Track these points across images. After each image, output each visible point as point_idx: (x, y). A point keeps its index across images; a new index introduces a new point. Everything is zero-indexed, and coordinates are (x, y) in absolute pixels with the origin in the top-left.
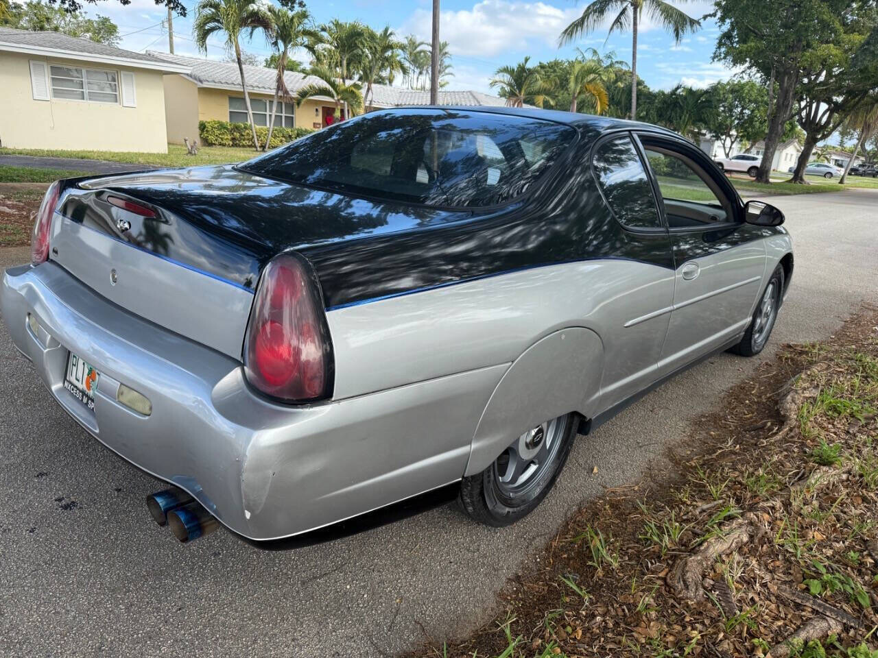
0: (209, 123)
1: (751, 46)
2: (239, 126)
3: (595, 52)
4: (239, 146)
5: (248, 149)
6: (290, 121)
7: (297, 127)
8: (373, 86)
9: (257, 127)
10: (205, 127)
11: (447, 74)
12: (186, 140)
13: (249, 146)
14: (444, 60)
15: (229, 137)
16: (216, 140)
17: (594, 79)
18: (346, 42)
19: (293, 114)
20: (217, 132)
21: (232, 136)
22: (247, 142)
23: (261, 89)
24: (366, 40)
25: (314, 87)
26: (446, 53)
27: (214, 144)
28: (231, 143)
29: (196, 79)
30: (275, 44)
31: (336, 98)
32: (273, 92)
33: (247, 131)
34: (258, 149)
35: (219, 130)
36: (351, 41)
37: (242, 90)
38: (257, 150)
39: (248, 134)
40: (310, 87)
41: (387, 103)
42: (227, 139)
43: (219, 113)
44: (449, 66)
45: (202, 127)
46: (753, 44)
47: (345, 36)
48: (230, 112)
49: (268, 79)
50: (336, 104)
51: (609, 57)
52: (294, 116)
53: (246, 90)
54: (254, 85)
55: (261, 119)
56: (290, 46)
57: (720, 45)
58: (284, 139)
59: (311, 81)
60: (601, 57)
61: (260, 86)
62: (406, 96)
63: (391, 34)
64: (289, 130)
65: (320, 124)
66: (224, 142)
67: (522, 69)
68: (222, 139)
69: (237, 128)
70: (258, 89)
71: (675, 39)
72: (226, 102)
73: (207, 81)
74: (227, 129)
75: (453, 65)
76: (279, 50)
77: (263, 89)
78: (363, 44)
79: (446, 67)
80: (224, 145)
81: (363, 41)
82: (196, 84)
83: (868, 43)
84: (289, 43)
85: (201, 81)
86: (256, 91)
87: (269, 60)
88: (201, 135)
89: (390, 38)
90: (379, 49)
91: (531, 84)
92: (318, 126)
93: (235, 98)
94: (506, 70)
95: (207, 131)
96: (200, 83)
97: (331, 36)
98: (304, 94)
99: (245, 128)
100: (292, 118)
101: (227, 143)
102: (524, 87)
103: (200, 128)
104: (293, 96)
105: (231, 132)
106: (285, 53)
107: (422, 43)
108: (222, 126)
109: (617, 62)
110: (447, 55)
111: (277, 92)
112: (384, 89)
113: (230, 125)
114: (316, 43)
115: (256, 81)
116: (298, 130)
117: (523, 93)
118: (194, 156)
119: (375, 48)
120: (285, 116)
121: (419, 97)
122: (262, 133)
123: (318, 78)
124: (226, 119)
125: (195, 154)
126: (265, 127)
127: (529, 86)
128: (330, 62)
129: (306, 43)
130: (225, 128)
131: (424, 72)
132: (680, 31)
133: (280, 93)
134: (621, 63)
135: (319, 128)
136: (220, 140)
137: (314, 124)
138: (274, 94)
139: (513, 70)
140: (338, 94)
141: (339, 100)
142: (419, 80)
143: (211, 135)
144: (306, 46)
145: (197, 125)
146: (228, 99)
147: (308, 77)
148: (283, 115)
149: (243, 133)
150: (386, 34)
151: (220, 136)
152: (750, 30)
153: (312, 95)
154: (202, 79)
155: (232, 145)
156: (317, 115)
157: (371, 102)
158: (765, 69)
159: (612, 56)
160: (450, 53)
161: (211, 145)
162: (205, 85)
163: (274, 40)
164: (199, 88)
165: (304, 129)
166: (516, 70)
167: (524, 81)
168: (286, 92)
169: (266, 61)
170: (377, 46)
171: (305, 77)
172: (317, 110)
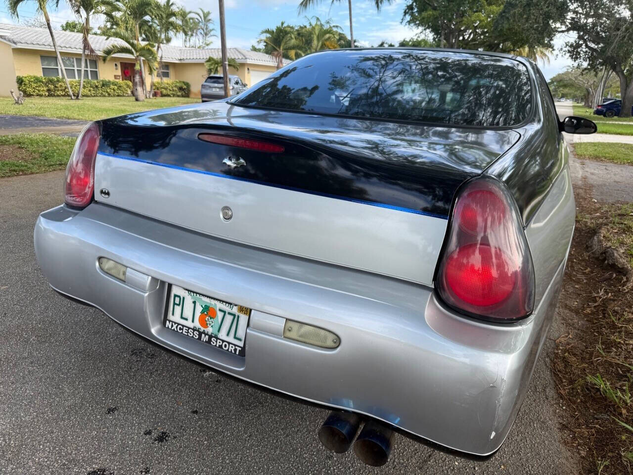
0: (26, 78)
1: (430, 14)
2: (53, 80)
3: (318, 19)
4: (54, 96)
5: (62, 98)
6: (95, 74)
7: (101, 79)
8: (161, 45)
9: (69, 80)
10: (22, 81)
11: (211, 36)
12: (12, 92)
13: (64, 96)
14: (209, 25)
15: (45, 89)
16: (34, 92)
17: (329, 38)
18: (137, 10)
19: (96, 68)
20: (34, 85)
21: (47, 88)
22: (61, 92)
23: (68, 49)
24: (154, 9)
25: (116, 47)
26: (210, 20)
27: (33, 95)
28: (47, 94)
29: (9, 41)
30: (78, 11)
31: (135, 55)
32: (81, 52)
33: (60, 84)
34: (73, 97)
35: (35, 83)
36: (141, 9)
37: (54, 50)
38: (72, 99)
39: (61, 86)
40: (113, 46)
41: (172, 58)
42: (43, 90)
43: (34, 69)
44: (213, 30)
45: (20, 81)
46: (431, 13)
47: (137, 6)
48: (43, 68)
49: (72, 40)
50: (136, 60)
51: (328, 22)
52: (97, 70)
53: (57, 50)
54: (62, 46)
55: (71, 73)
56: (91, 13)
57: (405, 13)
58: (92, 89)
59: (112, 42)
60: (323, 22)
61: (67, 46)
62: (186, 53)
63: (172, 4)
64: (95, 81)
65: (119, 76)
66: (41, 93)
67: (280, 30)
68: (39, 91)
69: (51, 81)
70: (65, 49)
71: (376, 9)
72: (39, 60)
73: (21, 43)
74: (43, 82)
75: (215, 29)
76: (81, 17)
77: (70, 49)
78: (151, 11)
79: (211, 30)
80: (41, 96)
81: (152, 10)
82: (10, 45)
83: (504, 12)
84: (91, 11)
85: (15, 43)
86: (64, 50)
87: (64, 26)
88: (19, 88)
89: (172, 8)
90: (164, 16)
91: (287, 42)
92: (118, 77)
93: (47, 56)
94: (267, 31)
95: (25, 84)
96: (14, 45)
97: (125, 5)
98: (108, 52)
99: (58, 81)
100: (96, 71)
101: (44, 94)
102: (283, 44)
103: (18, 82)
104: (99, 54)
105: (46, 84)
106: (87, 20)
107: (190, 12)
108: (37, 80)
109: (334, 26)
110: (210, 21)
111: (84, 52)
112: (167, 48)
113: (45, 79)
114: (113, 11)
115: (63, 42)
116: (102, 81)
117: (281, 48)
118: (21, 106)
119: (161, 15)
120: (91, 71)
121: (196, 53)
122: (73, 85)
123: (120, 39)
124: (40, 74)
125: (22, 104)
126: (74, 80)
127: (286, 43)
128: (126, 27)
129: (105, 11)
130: (40, 81)
131: (194, 34)
132: (379, 4)
133: (87, 52)
134: (337, 27)
135: (118, 79)
136: (37, 91)
137: (115, 76)
138: (82, 53)
139: (273, 32)
140: (136, 51)
141: (137, 56)
142: (191, 41)
143: (29, 88)
144: (105, 13)
145: (15, 80)
146: (39, 58)
147: (110, 38)
148: (89, 69)
149: (57, 85)
150: (168, 5)
151: (37, 88)
152: (426, 3)
153: (115, 53)
154: (16, 41)
155: (48, 96)
156: (117, 69)
157: (161, 57)
158: (436, 30)
159: (330, 22)
160: (212, 19)
161: (29, 95)
162: (19, 46)
163: (76, 9)
164: (12, 49)
165: (107, 80)
166: (275, 31)
167: (282, 40)
168: (92, 51)
169: (62, 26)
170: (163, 14)
171: (107, 39)
172: (116, 65)
